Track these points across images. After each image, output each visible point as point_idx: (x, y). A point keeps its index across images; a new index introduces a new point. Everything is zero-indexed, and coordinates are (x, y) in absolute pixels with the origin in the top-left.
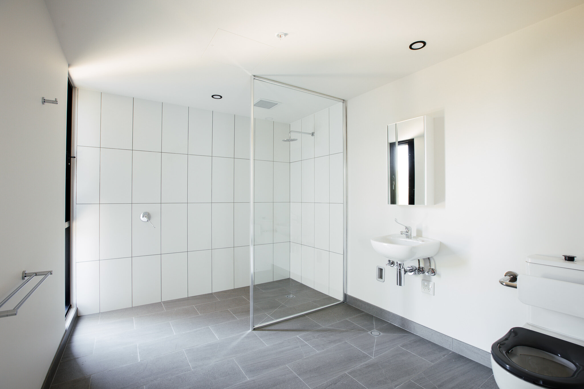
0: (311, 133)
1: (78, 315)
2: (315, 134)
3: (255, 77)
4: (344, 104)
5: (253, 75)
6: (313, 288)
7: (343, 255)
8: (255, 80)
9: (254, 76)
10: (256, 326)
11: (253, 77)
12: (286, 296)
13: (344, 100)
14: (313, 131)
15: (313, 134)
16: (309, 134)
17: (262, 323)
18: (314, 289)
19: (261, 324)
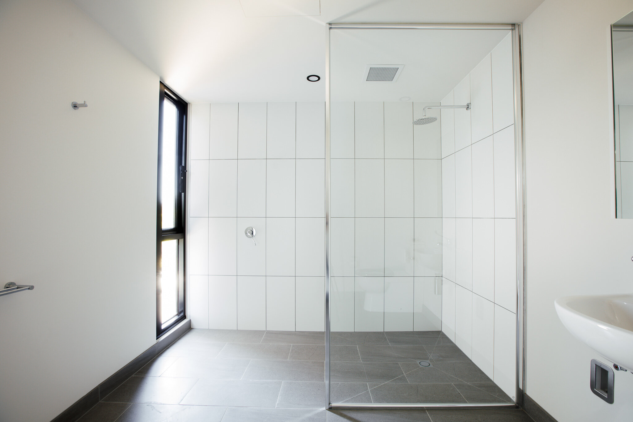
0: (466, 105)
1: (192, 327)
2: (472, 106)
3: (331, 26)
4: (514, 31)
5: (327, 23)
6: (471, 359)
7: (515, 315)
8: (331, 30)
9: (330, 24)
10: (334, 404)
11: (328, 26)
12: (418, 362)
13: (513, 25)
14: (469, 102)
15: (468, 107)
16: (462, 107)
17: (347, 402)
18: (471, 361)
19: (344, 402)
